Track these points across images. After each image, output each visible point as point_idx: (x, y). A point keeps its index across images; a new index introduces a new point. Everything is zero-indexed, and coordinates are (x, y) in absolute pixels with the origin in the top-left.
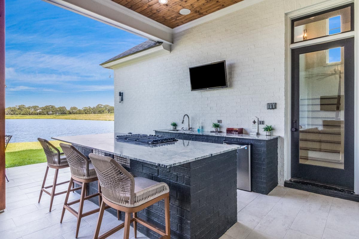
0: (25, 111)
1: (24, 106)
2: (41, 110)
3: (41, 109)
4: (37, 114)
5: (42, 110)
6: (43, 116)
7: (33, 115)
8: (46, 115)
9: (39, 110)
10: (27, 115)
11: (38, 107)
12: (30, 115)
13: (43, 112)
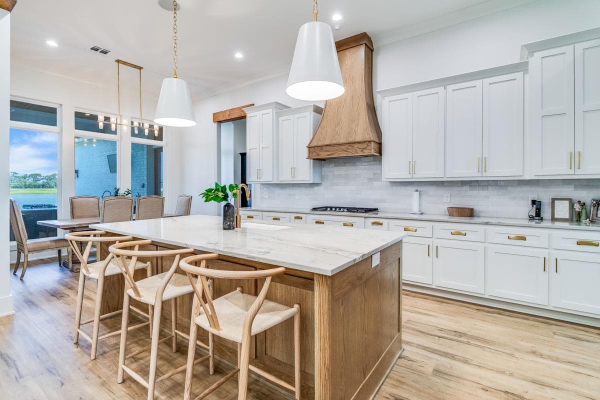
0: (17, 182)
1: (16, 174)
2: (45, 181)
3: (45, 179)
4: (39, 187)
5: (47, 180)
6: (49, 189)
7: (32, 188)
8: (53, 188)
9: (41, 181)
10: (21, 188)
11: (40, 175)
12: (26, 188)
13: (48, 183)
